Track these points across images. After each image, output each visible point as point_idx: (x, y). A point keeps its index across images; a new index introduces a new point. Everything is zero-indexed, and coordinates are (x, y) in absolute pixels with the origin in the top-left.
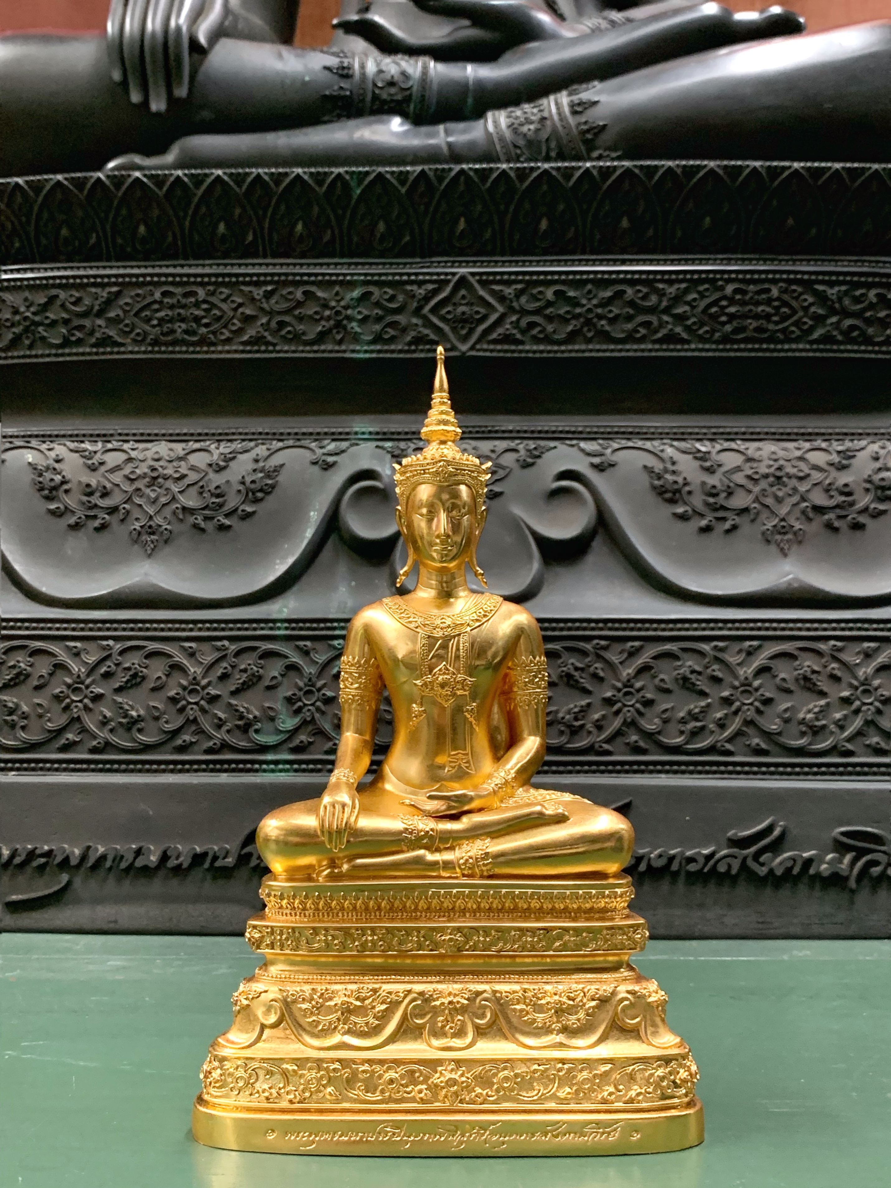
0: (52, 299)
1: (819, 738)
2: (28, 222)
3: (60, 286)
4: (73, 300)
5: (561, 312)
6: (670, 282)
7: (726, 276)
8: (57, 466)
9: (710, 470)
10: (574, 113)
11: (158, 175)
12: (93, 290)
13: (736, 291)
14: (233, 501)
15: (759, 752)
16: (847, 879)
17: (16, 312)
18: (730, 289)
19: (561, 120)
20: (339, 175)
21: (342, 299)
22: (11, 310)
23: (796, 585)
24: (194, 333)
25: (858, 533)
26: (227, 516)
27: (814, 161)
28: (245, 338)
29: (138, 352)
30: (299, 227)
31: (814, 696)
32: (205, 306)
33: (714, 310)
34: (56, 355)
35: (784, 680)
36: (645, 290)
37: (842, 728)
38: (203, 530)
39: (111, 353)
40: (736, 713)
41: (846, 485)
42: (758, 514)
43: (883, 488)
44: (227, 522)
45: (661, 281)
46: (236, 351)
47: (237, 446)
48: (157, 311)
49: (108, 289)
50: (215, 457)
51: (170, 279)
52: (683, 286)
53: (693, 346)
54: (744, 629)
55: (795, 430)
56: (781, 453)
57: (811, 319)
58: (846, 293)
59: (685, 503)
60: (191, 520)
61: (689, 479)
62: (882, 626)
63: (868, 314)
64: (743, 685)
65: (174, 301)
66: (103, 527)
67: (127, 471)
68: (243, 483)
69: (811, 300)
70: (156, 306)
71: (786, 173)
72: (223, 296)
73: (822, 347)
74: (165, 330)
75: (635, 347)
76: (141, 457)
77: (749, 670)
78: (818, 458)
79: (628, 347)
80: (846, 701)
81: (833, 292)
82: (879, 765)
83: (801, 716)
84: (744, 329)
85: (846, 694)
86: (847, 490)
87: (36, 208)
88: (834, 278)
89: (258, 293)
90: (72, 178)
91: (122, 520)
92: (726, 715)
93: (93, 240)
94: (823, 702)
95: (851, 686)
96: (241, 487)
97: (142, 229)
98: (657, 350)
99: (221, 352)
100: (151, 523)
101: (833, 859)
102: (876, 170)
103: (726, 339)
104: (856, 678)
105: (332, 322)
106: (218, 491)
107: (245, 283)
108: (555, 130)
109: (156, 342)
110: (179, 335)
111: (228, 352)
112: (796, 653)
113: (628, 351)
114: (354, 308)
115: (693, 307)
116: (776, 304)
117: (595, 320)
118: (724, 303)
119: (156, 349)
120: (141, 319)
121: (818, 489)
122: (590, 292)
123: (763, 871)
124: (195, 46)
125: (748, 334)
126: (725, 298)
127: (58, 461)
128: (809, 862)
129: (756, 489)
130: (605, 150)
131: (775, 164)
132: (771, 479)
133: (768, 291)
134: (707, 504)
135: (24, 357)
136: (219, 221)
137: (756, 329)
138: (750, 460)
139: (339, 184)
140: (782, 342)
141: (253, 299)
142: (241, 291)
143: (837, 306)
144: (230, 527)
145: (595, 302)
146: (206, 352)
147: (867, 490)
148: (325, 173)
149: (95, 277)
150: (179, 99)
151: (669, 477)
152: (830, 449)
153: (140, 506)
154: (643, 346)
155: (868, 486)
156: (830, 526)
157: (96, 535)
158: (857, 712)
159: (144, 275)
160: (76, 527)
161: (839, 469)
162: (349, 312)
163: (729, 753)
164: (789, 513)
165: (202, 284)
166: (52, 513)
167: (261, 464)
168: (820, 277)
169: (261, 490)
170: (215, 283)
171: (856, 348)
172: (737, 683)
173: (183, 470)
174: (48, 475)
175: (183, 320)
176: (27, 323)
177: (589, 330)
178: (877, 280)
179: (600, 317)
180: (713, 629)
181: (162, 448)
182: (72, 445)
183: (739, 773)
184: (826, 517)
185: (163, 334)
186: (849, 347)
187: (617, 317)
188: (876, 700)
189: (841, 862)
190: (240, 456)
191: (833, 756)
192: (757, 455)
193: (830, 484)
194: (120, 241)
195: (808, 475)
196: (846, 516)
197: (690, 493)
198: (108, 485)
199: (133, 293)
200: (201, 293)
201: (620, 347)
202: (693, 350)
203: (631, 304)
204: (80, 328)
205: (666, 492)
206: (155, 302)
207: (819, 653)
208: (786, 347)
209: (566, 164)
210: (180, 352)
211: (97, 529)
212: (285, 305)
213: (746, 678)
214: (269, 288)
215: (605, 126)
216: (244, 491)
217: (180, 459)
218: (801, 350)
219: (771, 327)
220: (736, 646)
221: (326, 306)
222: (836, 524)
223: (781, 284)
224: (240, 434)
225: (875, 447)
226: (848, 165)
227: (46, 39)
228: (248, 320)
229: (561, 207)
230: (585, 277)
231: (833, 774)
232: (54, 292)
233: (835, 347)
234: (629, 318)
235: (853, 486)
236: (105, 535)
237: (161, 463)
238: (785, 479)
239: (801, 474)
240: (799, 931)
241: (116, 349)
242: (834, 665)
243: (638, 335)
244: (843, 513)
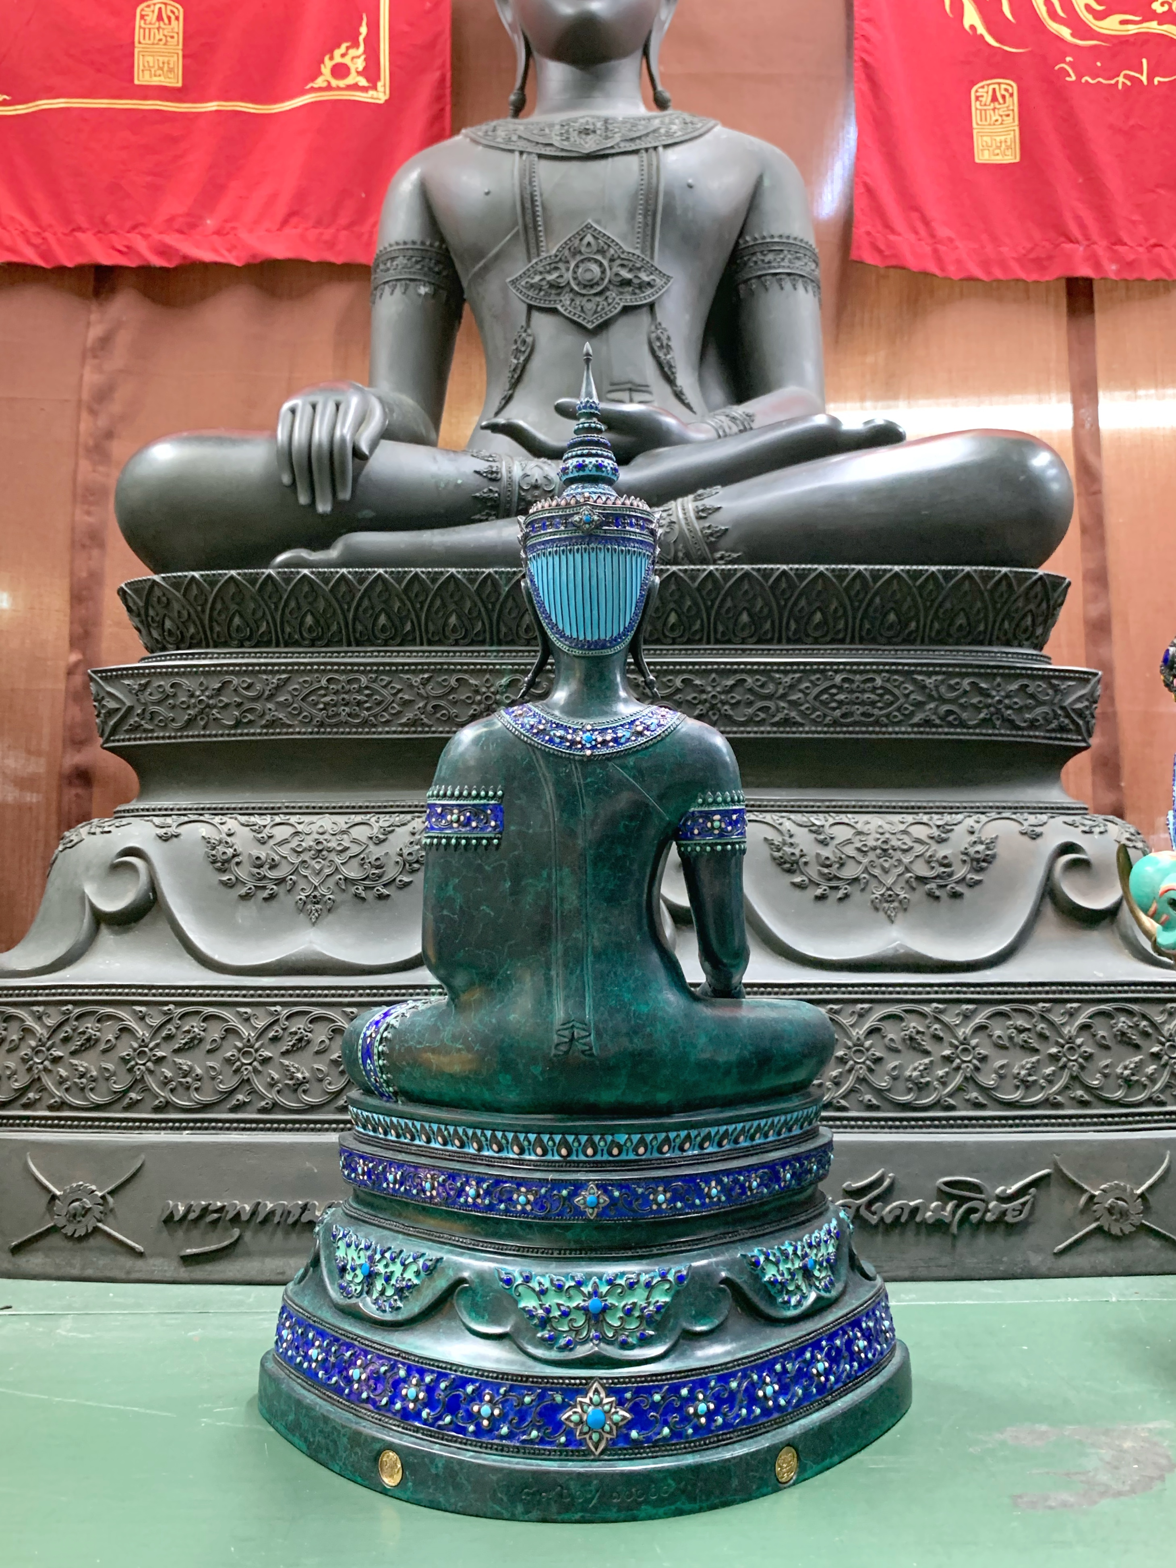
0: (225, 684)
1: (924, 1093)
2: (203, 611)
3: (232, 673)
4: (245, 685)
5: (689, 698)
6: (786, 673)
7: (835, 667)
8: (229, 839)
9: (824, 843)
10: (700, 518)
11: (325, 573)
12: (265, 677)
13: (844, 680)
14: (391, 872)
15: (871, 1107)
16: (948, 1225)
17: (192, 696)
18: (838, 678)
19: (688, 524)
20: (489, 574)
21: (492, 685)
22: (188, 693)
23: (902, 951)
24: (357, 716)
25: (958, 901)
26: (385, 886)
27: (912, 564)
28: (404, 720)
29: (305, 733)
30: (453, 620)
31: (920, 1054)
32: (367, 692)
33: (825, 696)
34: (229, 735)
35: (892, 1040)
36: (763, 679)
37: (944, 1084)
38: (363, 899)
39: (279, 734)
40: (850, 1071)
41: (945, 857)
42: (867, 883)
43: (978, 861)
44: (385, 891)
45: (778, 671)
46: (395, 732)
47: (396, 819)
48: (325, 695)
49: (278, 677)
50: (375, 830)
51: (336, 667)
52: (797, 675)
53: (807, 729)
54: (856, 993)
55: (900, 804)
56: (887, 827)
57: (912, 705)
58: (942, 682)
59: (802, 873)
60: (353, 889)
61: (805, 851)
62: (978, 989)
63: (963, 700)
64: (855, 1045)
65: (340, 687)
66: (272, 897)
67: (294, 843)
68: (401, 855)
69: (911, 688)
70: (322, 692)
71: (888, 575)
72: (384, 683)
73: (922, 729)
74: (330, 713)
75: (755, 729)
76: (307, 830)
77: (861, 1031)
78: (921, 832)
79: (749, 729)
80: (948, 1059)
81: (930, 681)
82: (977, 1118)
83: (908, 1073)
84: (851, 714)
85: (947, 1052)
86: (946, 862)
87: (210, 600)
88: (931, 669)
89: (416, 680)
90: (245, 574)
91: (289, 891)
92: (841, 1073)
93: (263, 628)
94: (927, 1061)
95: (951, 1045)
96: (399, 859)
97: (309, 620)
98: (775, 732)
99: (380, 733)
100: (316, 893)
101: (937, 1206)
102: (968, 573)
103: (835, 723)
104: (956, 1038)
105: (483, 706)
106: (378, 863)
107: (402, 671)
108: (681, 532)
109: (322, 724)
110: (343, 717)
111: (388, 733)
112: (903, 1015)
113: (749, 733)
114: (503, 693)
115: (806, 695)
116: (880, 691)
117: (719, 705)
118: (834, 691)
119: (322, 730)
120: (308, 703)
121: (920, 861)
122: (714, 680)
123: (874, 1220)
124: (357, 453)
125: (857, 718)
126: (834, 686)
127: (229, 835)
128: (915, 1210)
129: (865, 861)
130: (727, 551)
131: (877, 567)
132: (879, 851)
133: (873, 680)
134: (821, 874)
135: (198, 736)
136: (380, 612)
137: (863, 714)
138: (860, 833)
139: (489, 582)
140: (886, 726)
141: (411, 686)
142: (401, 678)
143: (934, 693)
144: (388, 896)
145: (718, 689)
146: (367, 733)
147: (964, 862)
148: (477, 573)
149: (266, 665)
150: (344, 502)
151: (786, 848)
152: (930, 823)
153: (306, 877)
154: (762, 729)
155: (965, 858)
156: (931, 895)
157: (265, 904)
158: (958, 1068)
159: (312, 664)
160: (246, 897)
161: (939, 842)
162: (498, 697)
163: (844, 1109)
164: (894, 883)
165: (363, 672)
166: (224, 884)
167: (417, 837)
168: (919, 668)
169: (417, 862)
170: (376, 672)
171: (952, 730)
172: (850, 1044)
173: (346, 844)
174: (221, 849)
175: (346, 705)
176: (202, 706)
177: (714, 714)
178: (970, 670)
179: (724, 703)
180: (828, 993)
181: (326, 822)
182: (243, 819)
183: (853, 1127)
184: (928, 886)
185: (328, 717)
186: (946, 730)
187: (738, 703)
188: (974, 1058)
189: (943, 1209)
190: (397, 829)
191: (937, 1110)
192: (865, 829)
193: (930, 856)
194: (288, 630)
195: (911, 848)
196: (946, 886)
197: (806, 863)
198: (277, 858)
199: (301, 680)
200: (364, 680)
201: (742, 729)
202: (807, 733)
203: (751, 690)
204: (251, 710)
205: (785, 863)
206: (321, 688)
207: (923, 1015)
208: (890, 729)
209: (692, 567)
210: (342, 733)
211: (265, 899)
212: (440, 691)
213: (858, 1039)
214: (426, 676)
215: (726, 530)
216: (401, 863)
217: (343, 832)
218: (903, 733)
219: (876, 712)
220: (850, 1009)
221: (477, 692)
222: (937, 893)
223: (884, 674)
224: (398, 806)
225: (970, 822)
226: (943, 568)
227: (220, 441)
228: (406, 703)
229: (689, 603)
230: (709, 667)
231: (937, 1127)
232: (228, 678)
233: (934, 730)
234: (750, 704)
235: (951, 859)
236: (274, 903)
237: (326, 836)
238: (890, 851)
239: (905, 847)
240: (906, 1273)
241: (285, 730)
242: (937, 1026)
243: (758, 719)
244: (942, 882)
